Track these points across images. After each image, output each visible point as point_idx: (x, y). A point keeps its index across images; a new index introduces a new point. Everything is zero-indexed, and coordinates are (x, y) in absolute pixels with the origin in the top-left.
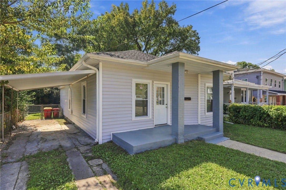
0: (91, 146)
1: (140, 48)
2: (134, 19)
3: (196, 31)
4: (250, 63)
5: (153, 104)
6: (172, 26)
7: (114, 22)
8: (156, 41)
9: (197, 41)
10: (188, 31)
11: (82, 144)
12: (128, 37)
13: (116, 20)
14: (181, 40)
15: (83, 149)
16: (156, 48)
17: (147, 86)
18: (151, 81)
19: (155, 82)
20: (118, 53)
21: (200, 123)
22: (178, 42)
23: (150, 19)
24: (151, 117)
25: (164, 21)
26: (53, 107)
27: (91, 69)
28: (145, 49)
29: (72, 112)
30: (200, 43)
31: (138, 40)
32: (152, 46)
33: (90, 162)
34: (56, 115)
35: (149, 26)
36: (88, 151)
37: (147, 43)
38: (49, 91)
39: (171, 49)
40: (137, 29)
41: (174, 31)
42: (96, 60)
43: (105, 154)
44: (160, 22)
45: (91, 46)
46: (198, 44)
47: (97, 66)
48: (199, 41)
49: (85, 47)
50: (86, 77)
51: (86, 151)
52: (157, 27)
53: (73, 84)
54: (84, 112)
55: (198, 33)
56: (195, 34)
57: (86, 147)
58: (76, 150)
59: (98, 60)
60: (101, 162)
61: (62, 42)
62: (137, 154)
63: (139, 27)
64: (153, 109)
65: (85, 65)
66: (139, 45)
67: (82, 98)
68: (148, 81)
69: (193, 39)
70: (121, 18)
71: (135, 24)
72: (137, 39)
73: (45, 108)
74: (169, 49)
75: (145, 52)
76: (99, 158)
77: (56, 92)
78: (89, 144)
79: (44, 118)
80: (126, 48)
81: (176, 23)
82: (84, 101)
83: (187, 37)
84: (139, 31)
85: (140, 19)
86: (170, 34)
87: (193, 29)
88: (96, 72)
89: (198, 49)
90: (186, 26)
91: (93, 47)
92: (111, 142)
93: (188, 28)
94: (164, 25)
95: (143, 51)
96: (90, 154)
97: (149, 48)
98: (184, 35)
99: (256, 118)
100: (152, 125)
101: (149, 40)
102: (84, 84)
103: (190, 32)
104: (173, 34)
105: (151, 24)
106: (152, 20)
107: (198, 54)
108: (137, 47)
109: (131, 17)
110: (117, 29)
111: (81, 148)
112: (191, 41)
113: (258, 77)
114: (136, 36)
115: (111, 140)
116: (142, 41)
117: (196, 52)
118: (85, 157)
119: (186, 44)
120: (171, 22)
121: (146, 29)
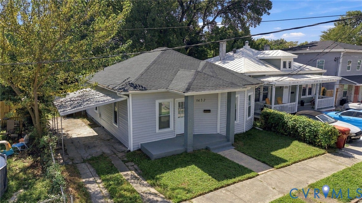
0: (125, 153)
5: (174, 118)
11: (118, 151)
15: (120, 155)
18: (172, 100)
19: (176, 100)
21: (219, 132)
24: (172, 129)
29: (100, 116)
33: (126, 164)
36: (124, 157)
43: (135, 159)
47: (128, 96)
51: (122, 156)
54: (116, 122)
57: (121, 153)
58: (115, 156)
60: (133, 164)
62: (156, 159)
64: (174, 122)
67: (113, 109)
68: (170, 100)
76: (132, 162)
78: (124, 152)
82: (116, 113)
88: (127, 99)
92: (139, 150)
96: (125, 159)
100: (174, 135)
111: (118, 155)
115: (140, 149)
118: (123, 161)
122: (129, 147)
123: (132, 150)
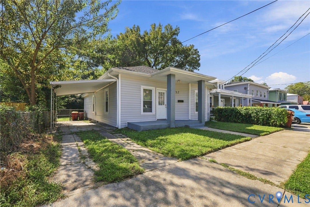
1: (150, 65)
2: (144, 40)
3: (197, 49)
4: (245, 78)
5: (156, 104)
6: (176, 46)
7: (128, 42)
8: (163, 58)
9: (198, 58)
10: (190, 50)
12: (139, 54)
13: (129, 40)
14: (184, 57)
16: (164, 64)
17: (152, 91)
18: (154, 88)
19: (157, 89)
20: (131, 68)
21: (190, 119)
22: (182, 59)
23: (158, 40)
24: (154, 113)
25: (170, 41)
26: (79, 111)
27: (113, 78)
28: (154, 65)
29: (96, 114)
30: (200, 59)
31: (148, 58)
32: (160, 62)
34: (82, 118)
35: (157, 45)
36: (112, 132)
37: (156, 60)
38: (73, 100)
39: (176, 64)
40: (147, 47)
41: (178, 50)
42: (117, 72)
44: (167, 42)
45: (109, 63)
46: (199, 61)
47: (117, 76)
48: (200, 58)
49: (103, 63)
50: (109, 85)
52: (164, 46)
53: (97, 91)
54: (107, 111)
55: (198, 52)
56: (196, 52)
58: (104, 131)
59: (118, 72)
60: (121, 134)
61: (84, 59)
62: (143, 131)
63: (149, 45)
64: (156, 108)
65: (109, 75)
66: (149, 61)
67: (105, 101)
68: (152, 88)
69: (195, 56)
70: (133, 39)
71: (145, 44)
72: (147, 56)
73: (72, 112)
74: (175, 65)
75: (154, 67)
77: (79, 101)
79: (72, 120)
80: (138, 64)
81: (180, 43)
82: (107, 103)
83: (189, 55)
84: (149, 49)
85: (149, 40)
86: (175, 52)
87: (195, 48)
88: (117, 80)
89: (199, 65)
90: (188, 45)
91: (110, 63)
93: (190, 48)
94: (170, 45)
95: (152, 67)
96: (114, 133)
97: (158, 64)
98: (186, 53)
99: (232, 117)
100: (155, 119)
101: (157, 57)
102: (107, 90)
103: (192, 50)
104: (177, 52)
105: (158, 44)
106: (159, 41)
107: (199, 70)
108: (147, 63)
109: (142, 38)
110: (130, 48)
112: (193, 58)
113: (246, 88)
114: (146, 54)
115: (127, 127)
116: (151, 58)
117: (198, 68)
119: (189, 61)
120: (175, 42)
121: (154, 47)
122: (117, 124)
123: (120, 128)
